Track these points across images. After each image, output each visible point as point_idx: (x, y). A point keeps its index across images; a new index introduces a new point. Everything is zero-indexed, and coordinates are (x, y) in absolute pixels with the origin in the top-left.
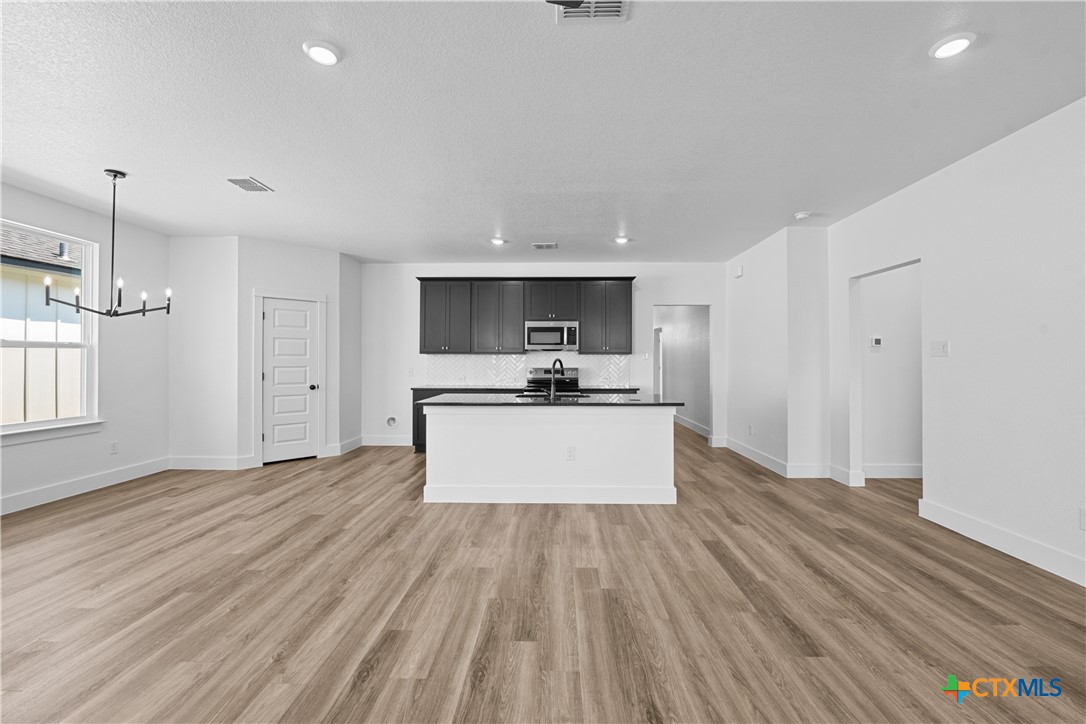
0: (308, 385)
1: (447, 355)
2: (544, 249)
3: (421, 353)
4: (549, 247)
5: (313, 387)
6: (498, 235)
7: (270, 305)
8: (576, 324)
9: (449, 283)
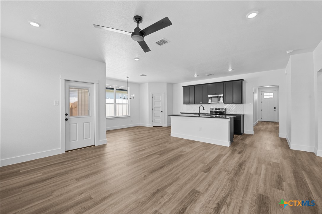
0: (161, 111)
1: (189, 105)
2: (210, 75)
3: (184, 104)
4: (211, 75)
5: (161, 112)
6: (196, 74)
7: (154, 95)
8: (222, 95)
9: (189, 87)
